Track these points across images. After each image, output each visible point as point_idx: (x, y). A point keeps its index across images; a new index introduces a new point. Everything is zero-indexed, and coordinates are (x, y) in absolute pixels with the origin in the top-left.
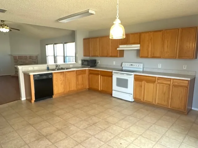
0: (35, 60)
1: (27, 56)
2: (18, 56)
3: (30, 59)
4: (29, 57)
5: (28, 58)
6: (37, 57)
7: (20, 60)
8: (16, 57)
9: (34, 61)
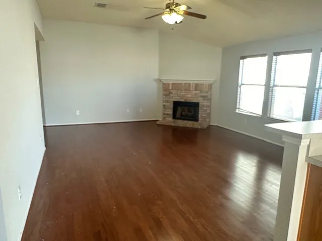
0: (207, 92)
1: (189, 84)
2: (173, 84)
3: (196, 89)
4: (194, 86)
5: (191, 89)
6: (210, 86)
7: (174, 92)
8: (169, 84)
9: (204, 94)
